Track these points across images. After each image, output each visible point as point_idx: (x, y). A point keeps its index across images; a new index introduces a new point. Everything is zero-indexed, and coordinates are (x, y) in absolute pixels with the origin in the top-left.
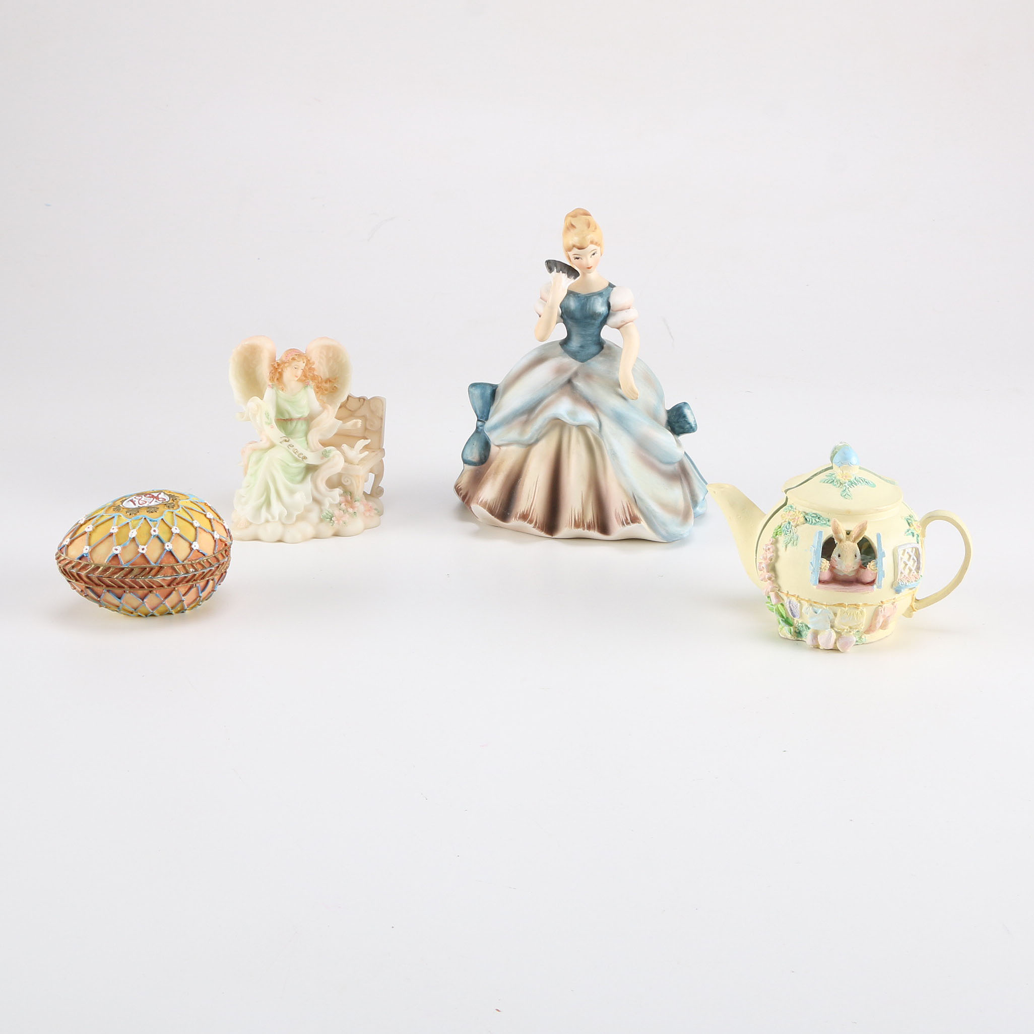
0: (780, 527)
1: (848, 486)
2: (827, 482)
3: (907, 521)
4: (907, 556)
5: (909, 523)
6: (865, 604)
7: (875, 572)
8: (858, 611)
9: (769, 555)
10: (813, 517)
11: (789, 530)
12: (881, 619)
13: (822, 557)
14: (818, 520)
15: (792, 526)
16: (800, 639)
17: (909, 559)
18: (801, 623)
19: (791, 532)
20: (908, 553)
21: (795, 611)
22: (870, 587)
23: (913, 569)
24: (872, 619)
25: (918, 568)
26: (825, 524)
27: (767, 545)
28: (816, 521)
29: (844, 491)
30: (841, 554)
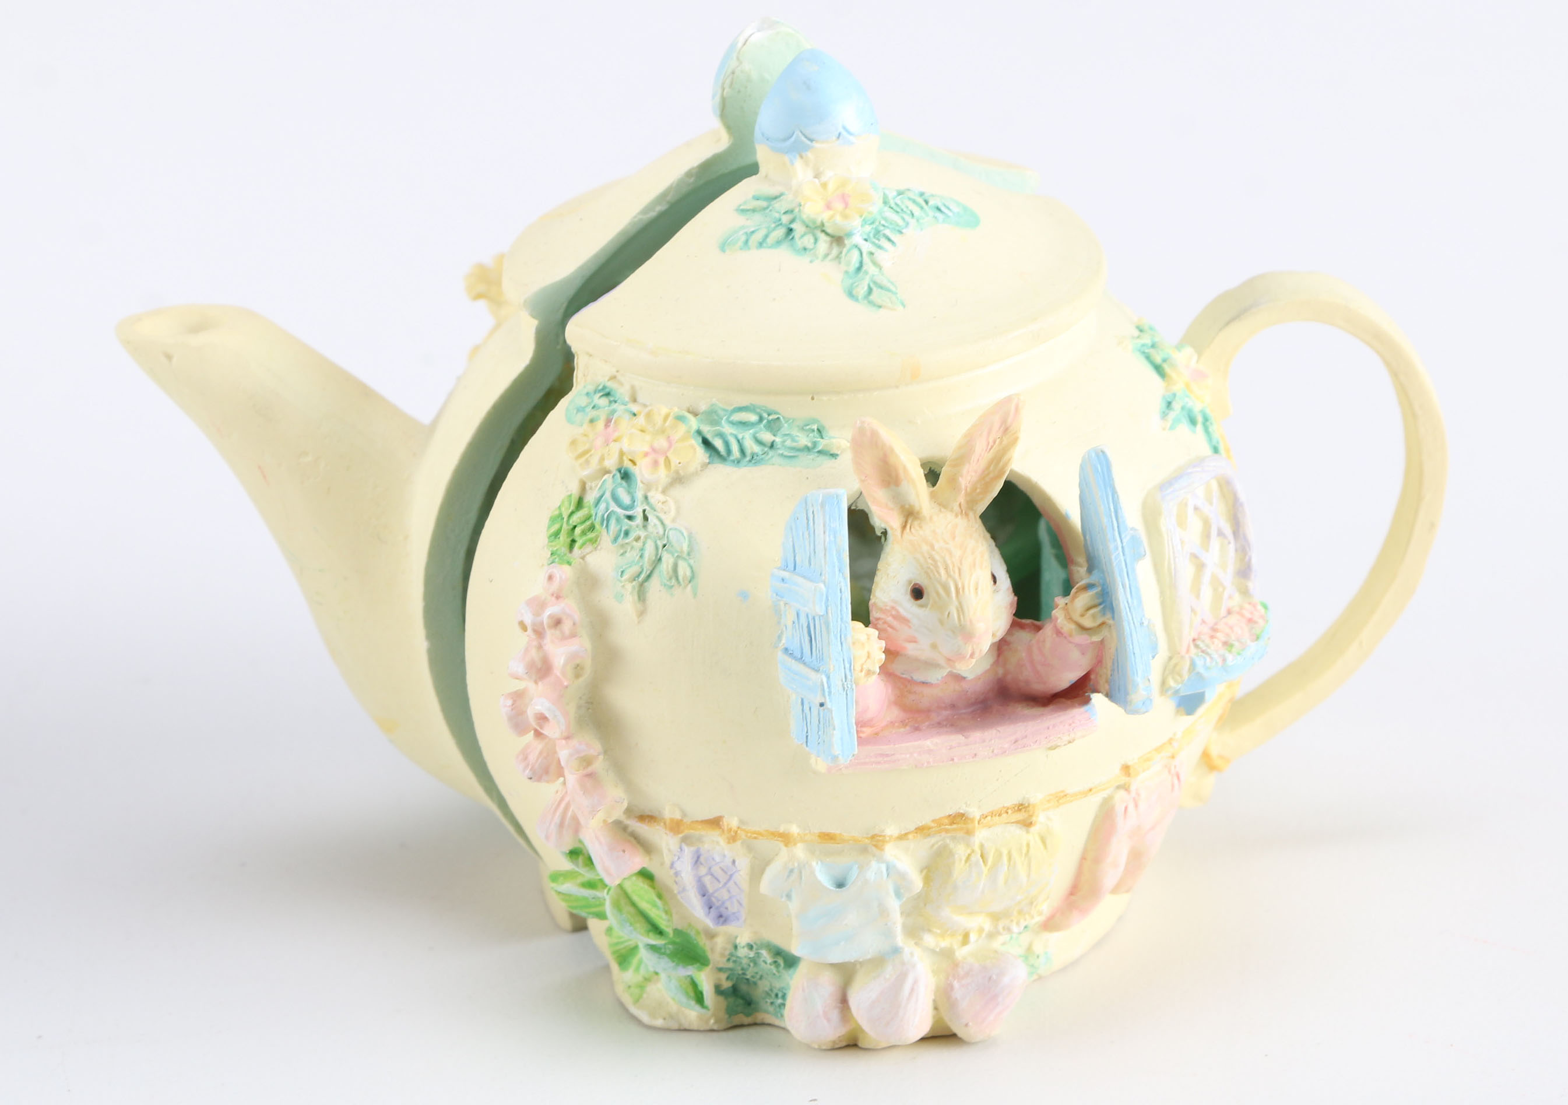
0: (580, 504)
1: (866, 247)
2: (761, 244)
3: (1148, 358)
4: (1195, 525)
5: (1158, 369)
6: (1060, 798)
7: (1096, 638)
8: (1033, 836)
9: (559, 653)
10: (744, 424)
11: (638, 512)
12: (1119, 850)
13: (852, 620)
14: (767, 437)
15: (648, 487)
16: (747, 1020)
17: (1207, 536)
18: (750, 947)
19: (646, 518)
20: (1196, 509)
21: (725, 896)
22: (1076, 714)
23: (1228, 577)
24: (1083, 858)
25: (1244, 572)
26: (808, 449)
27: (538, 605)
28: (760, 442)
29: (859, 269)
30: (923, 582)
